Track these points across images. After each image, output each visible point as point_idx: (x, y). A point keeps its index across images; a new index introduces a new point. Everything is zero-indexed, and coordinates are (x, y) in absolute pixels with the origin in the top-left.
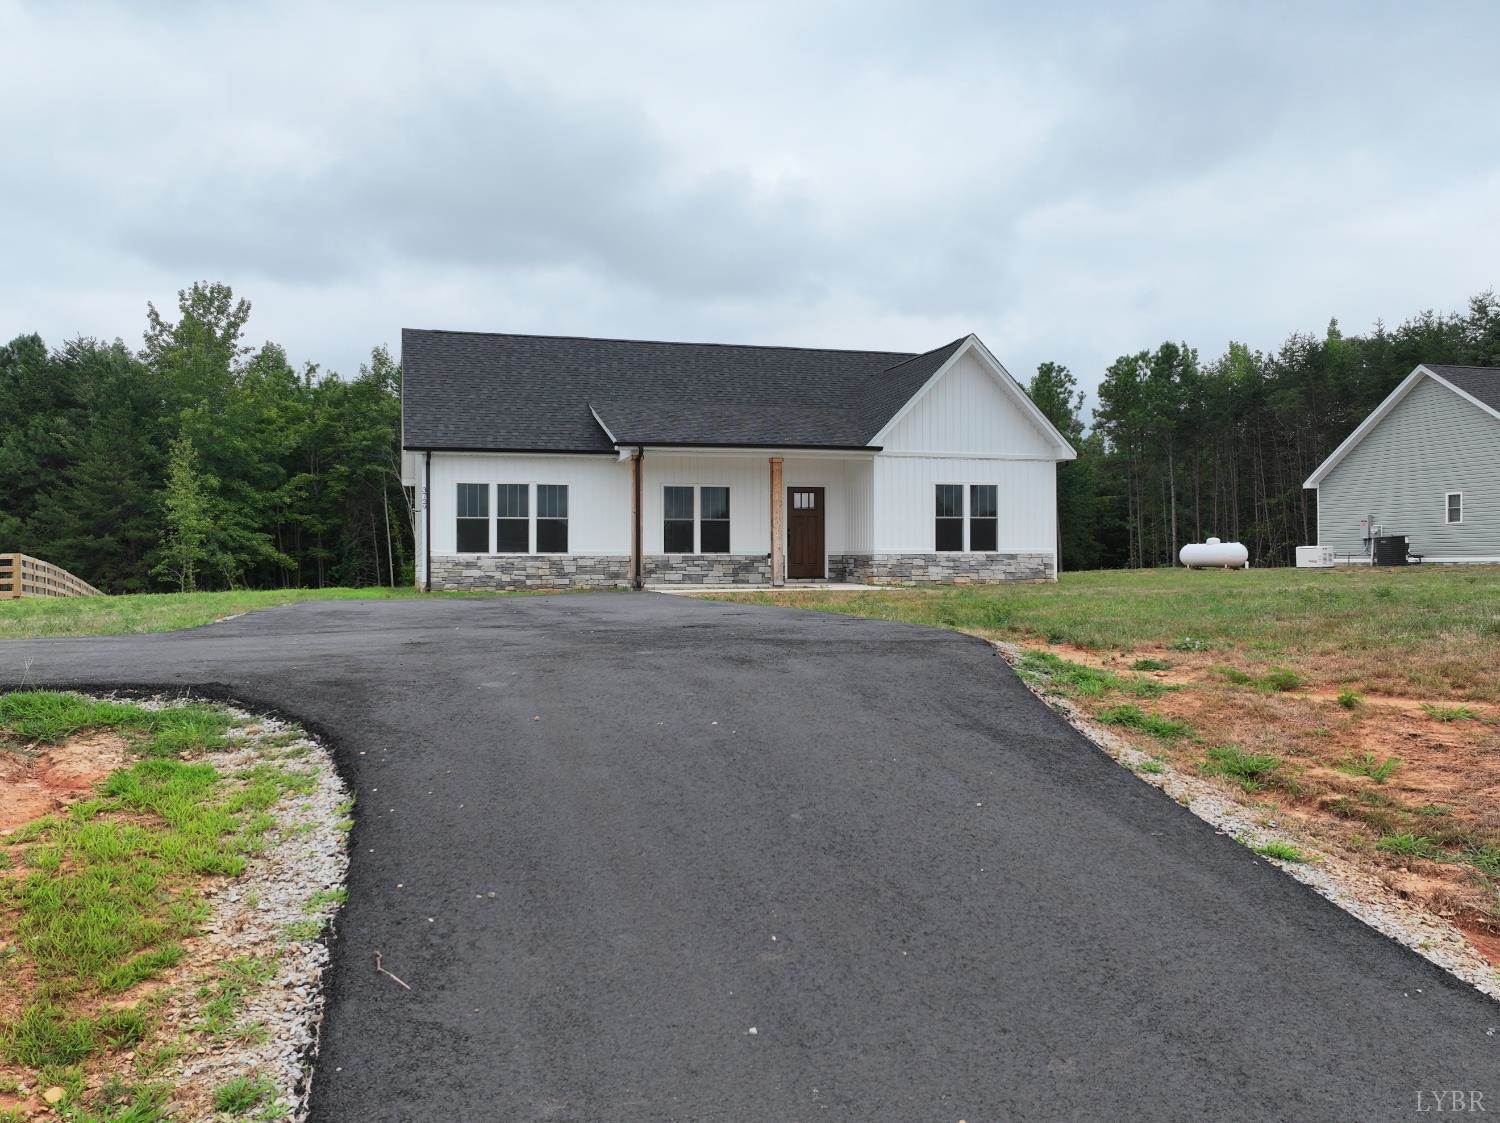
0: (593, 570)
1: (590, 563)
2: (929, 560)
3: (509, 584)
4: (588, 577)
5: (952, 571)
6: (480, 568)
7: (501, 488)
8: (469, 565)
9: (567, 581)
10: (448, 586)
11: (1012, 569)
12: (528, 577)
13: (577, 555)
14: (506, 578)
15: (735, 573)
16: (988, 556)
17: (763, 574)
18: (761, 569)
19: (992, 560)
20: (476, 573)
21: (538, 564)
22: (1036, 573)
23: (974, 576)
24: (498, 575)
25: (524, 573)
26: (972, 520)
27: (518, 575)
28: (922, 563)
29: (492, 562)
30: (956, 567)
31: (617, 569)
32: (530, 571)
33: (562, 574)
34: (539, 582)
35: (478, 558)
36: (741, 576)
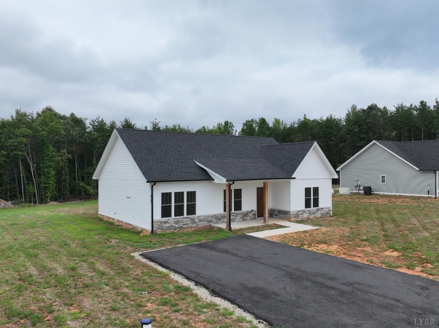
0: (203, 220)
1: (203, 218)
2: (304, 211)
3: (178, 228)
4: (202, 223)
5: (309, 215)
6: (169, 223)
7: (176, 193)
8: (165, 222)
9: (196, 225)
10: (158, 231)
11: (322, 212)
12: (184, 225)
13: (198, 215)
14: (177, 226)
15: (243, 217)
16: (317, 209)
17: (251, 217)
18: (250, 215)
19: (318, 210)
20: (167, 225)
21: (187, 220)
22: (328, 213)
23: (314, 215)
24: (174, 225)
25: (182, 223)
26: (313, 198)
27: (181, 225)
28: (302, 213)
29: (173, 221)
30: (310, 213)
31: (210, 219)
32: (185, 222)
33: (194, 223)
34: (187, 226)
35: (168, 219)
36: (245, 218)
